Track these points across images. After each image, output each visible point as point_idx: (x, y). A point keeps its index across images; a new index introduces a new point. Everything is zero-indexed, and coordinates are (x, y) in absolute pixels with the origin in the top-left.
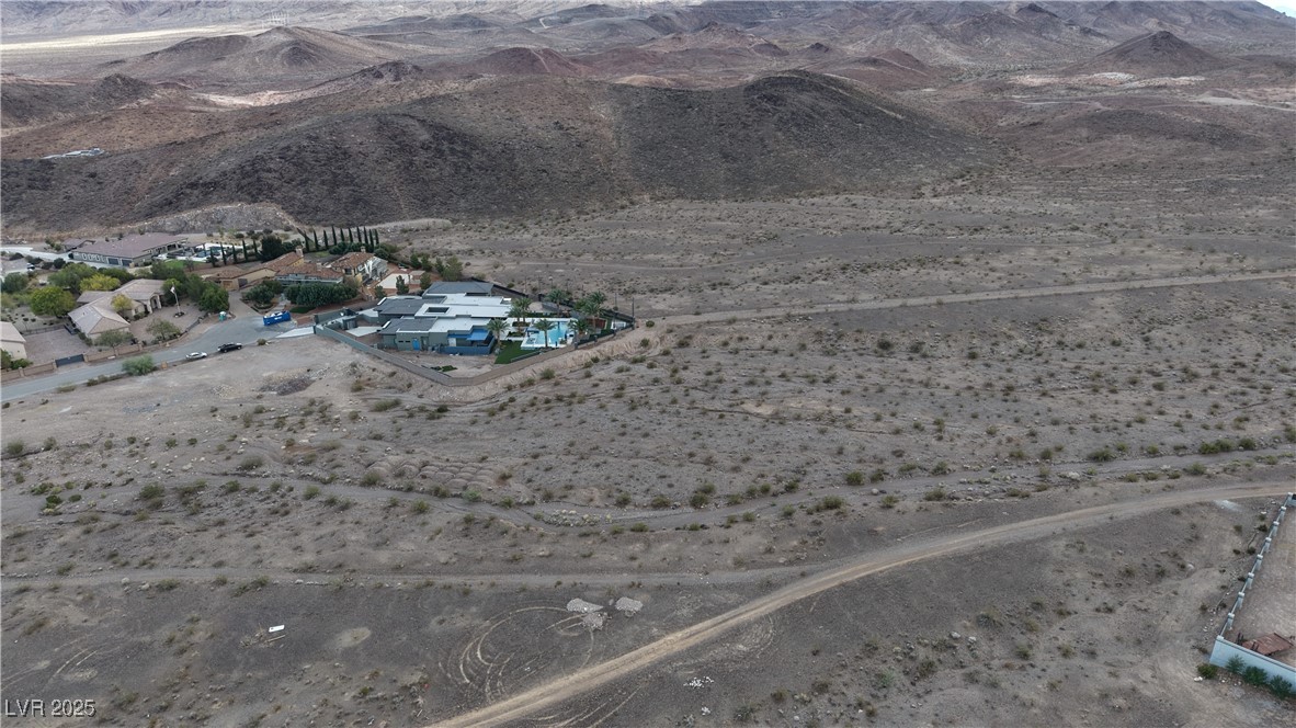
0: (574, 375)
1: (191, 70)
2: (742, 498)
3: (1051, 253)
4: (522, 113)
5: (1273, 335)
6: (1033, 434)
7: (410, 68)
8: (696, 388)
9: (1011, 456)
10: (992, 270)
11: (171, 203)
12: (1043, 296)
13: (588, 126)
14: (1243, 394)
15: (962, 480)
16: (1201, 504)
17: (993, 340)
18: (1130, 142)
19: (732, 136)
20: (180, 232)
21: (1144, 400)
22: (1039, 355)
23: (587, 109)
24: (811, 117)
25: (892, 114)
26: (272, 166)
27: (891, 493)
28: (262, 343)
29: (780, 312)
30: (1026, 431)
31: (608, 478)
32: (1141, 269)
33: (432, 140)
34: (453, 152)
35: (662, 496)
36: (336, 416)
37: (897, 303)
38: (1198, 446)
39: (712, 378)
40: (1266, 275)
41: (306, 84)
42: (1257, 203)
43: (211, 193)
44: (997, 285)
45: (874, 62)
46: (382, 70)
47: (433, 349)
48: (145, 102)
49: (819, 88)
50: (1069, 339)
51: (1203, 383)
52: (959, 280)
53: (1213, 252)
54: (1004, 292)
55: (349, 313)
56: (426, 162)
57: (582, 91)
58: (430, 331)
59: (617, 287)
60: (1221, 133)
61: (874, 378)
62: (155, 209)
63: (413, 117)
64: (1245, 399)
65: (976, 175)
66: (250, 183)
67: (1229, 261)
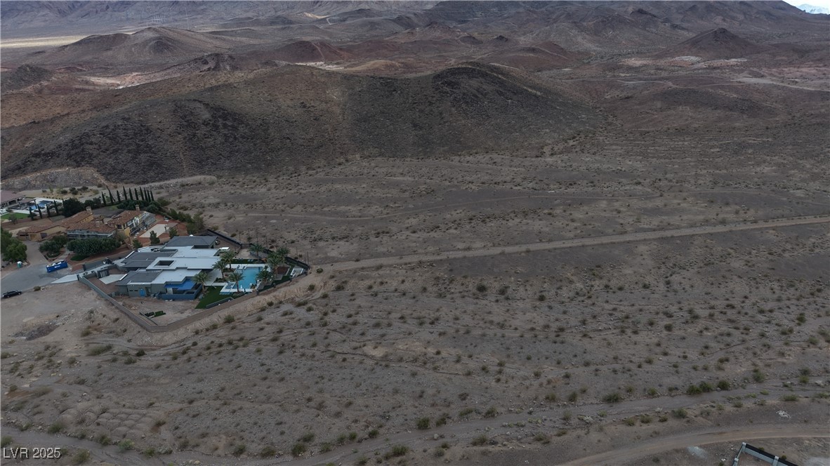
0: (250, 319)
1: (88, 58)
2: (334, 445)
3: (617, 205)
4: (279, 96)
5: (758, 280)
6: (567, 376)
7: (226, 57)
8: (335, 330)
9: (547, 398)
10: (573, 221)
11: (20, 168)
12: (602, 244)
13: (324, 104)
14: (729, 335)
15: (504, 424)
16: (677, 451)
17: (559, 284)
18: (688, 111)
19: (421, 111)
20: (25, 189)
21: (655, 340)
22: (590, 297)
23: (325, 92)
24: (477, 97)
25: (534, 91)
26: (94, 140)
27: (447, 440)
28: (38, 289)
29: (414, 259)
30: (563, 372)
31: (238, 425)
32: (675, 220)
33: (211, 118)
34: (225, 126)
35: (272, 444)
37: (497, 250)
38: (687, 387)
39: (351, 320)
40: (761, 225)
41: (163, 67)
42: (764, 162)
43: (49, 160)
44: (571, 235)
45: (533, 50)
46: (208, 59)
47: (154, 296)
48: (45, 83)
49: (484, 75)
50: (614, 283)
51: (701, 324)
52: (547, 229)
53: (727, 204)
54: (576, 241)
55: (109, 262)
56: (205, 134)
57: (323, 80)
58: (154, 282)
59: (309, 235)
60: (749, 105)
61: (467, 320)
62: (9, 172)
63: (200, 102)
64: (729, 340)
65: (583, 136)
66: (77, 153)
67: (737, 212)
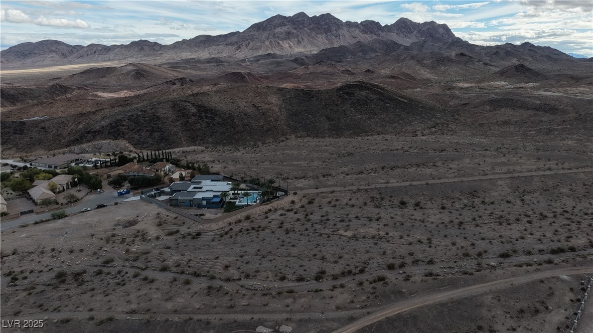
0: (260, 218)
1: (90, 82)
2: (339, 276)
3: (476, 161)
4: (238, 100)
5: (580, 198)
6: (473, 244)
7: (188, 80)
8: (316, 223)
9: (464, 255)
10: (450, 169)
11: (78, 140)
12: (474, 180)
13: (267, 105)
14: (569, 225)
15: (441, 266)
16: (553, 278)
17: (453, 200)
18: (509, 111)
19: (331, 110)
20: (81, 153)
21: (523, 228)
22: (474, 207)
23: (267, 98)
24: (366, 101)
25: (402, 100)
26: (125, 123)
27: (408, 273)
28: (116, 204)
29: (354, 188)
30: (470, 243)
31: (276, 267)
32: (518, 168)
33: (197, 112)
34: (207, 117)
35: (301, 275)
36: (149, 238)
37: (408, 183)
38: (550, 250)
39: (324, 218)
40: (574, 171)
41: (141, 88)
42: (567, 138)
43: (96, 135)
44: (453, 175)
45: (393, 77)
46: (176, 82)
47: (195, 206)
48: (69, 96)
49: (369, 89)
50: (487, 200)
51: (550, 220)
52: (435, 173)
53: (549, 160)
54: (456, 179)
55: (157, 189)
56: (194, 122)
57: (265, 91)
58: (194, 197)
59: (280, 176)
60: (549, 108)
61: (399, 218)
62: (70, 143)
63: (189, 102)
64: (570, 227)
65: (441, 126)
66: (114, 131)
67: (557, 164)
